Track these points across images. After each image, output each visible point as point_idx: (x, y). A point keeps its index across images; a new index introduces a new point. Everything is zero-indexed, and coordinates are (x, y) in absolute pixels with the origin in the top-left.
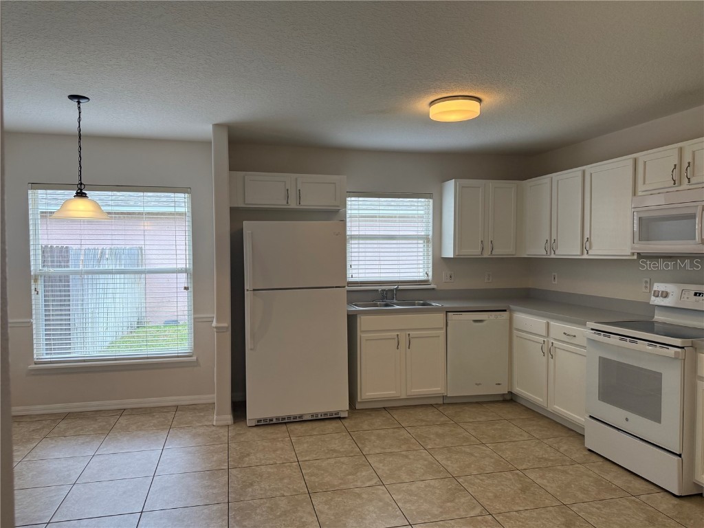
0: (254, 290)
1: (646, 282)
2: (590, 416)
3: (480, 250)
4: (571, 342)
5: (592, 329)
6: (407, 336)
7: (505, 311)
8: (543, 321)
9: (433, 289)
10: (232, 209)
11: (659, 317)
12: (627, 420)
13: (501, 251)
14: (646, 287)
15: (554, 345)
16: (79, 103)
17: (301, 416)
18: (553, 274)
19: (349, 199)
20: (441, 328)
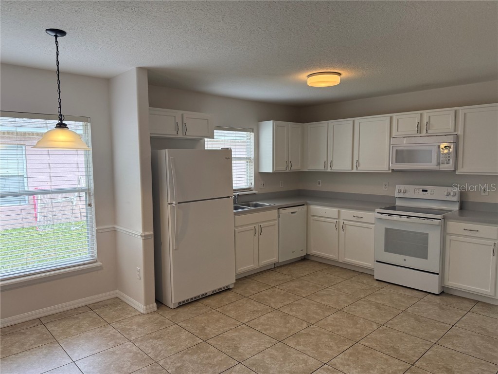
0: (179, 203)
1: (385, 185)
2: (377, 261)
3: (285, 167)
4: (359, 221)
5: (378, 213)
6: (259, 227)
7: (304, 205)
8: (336, 210)
9: (255, 194)
10: (152, 138)
11: (398, 203)
12: (405, 260)
13: (296, 167)
14: (385, 187)
15: (345, 223)
16: (56, 36)
17: (206, 294)
18: (318, 181)
19: (215, 131)
20: (275, 220)
